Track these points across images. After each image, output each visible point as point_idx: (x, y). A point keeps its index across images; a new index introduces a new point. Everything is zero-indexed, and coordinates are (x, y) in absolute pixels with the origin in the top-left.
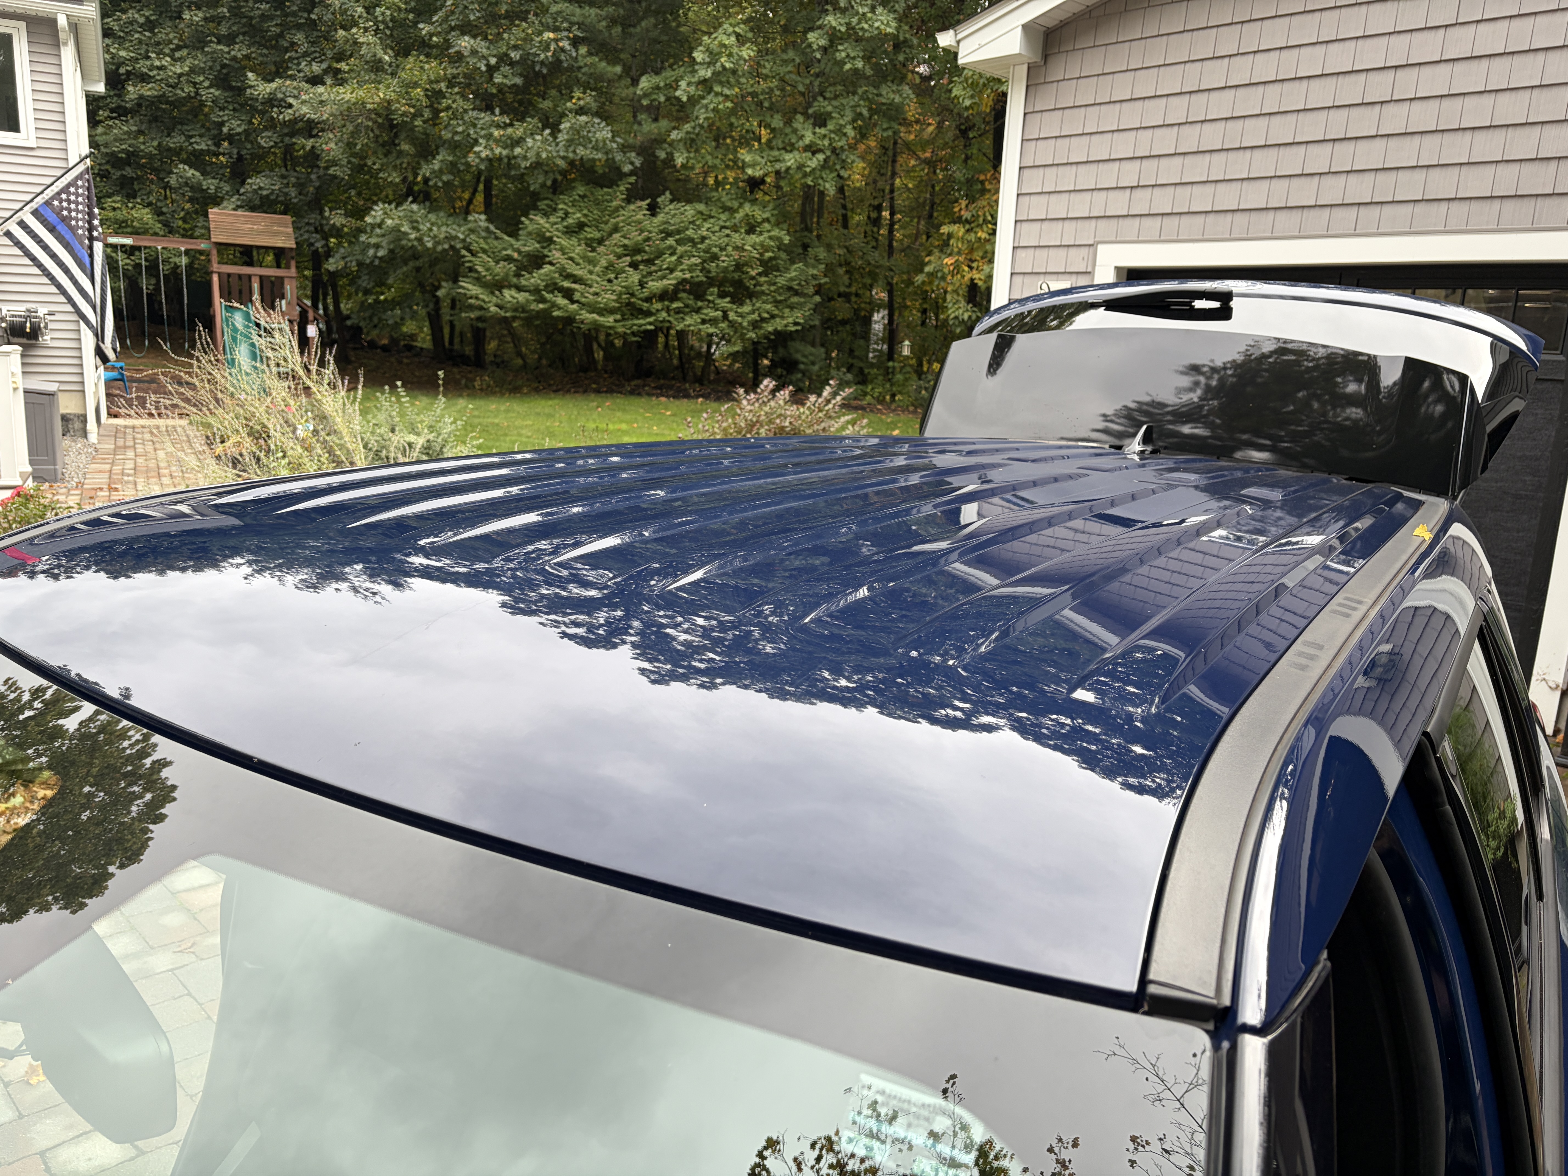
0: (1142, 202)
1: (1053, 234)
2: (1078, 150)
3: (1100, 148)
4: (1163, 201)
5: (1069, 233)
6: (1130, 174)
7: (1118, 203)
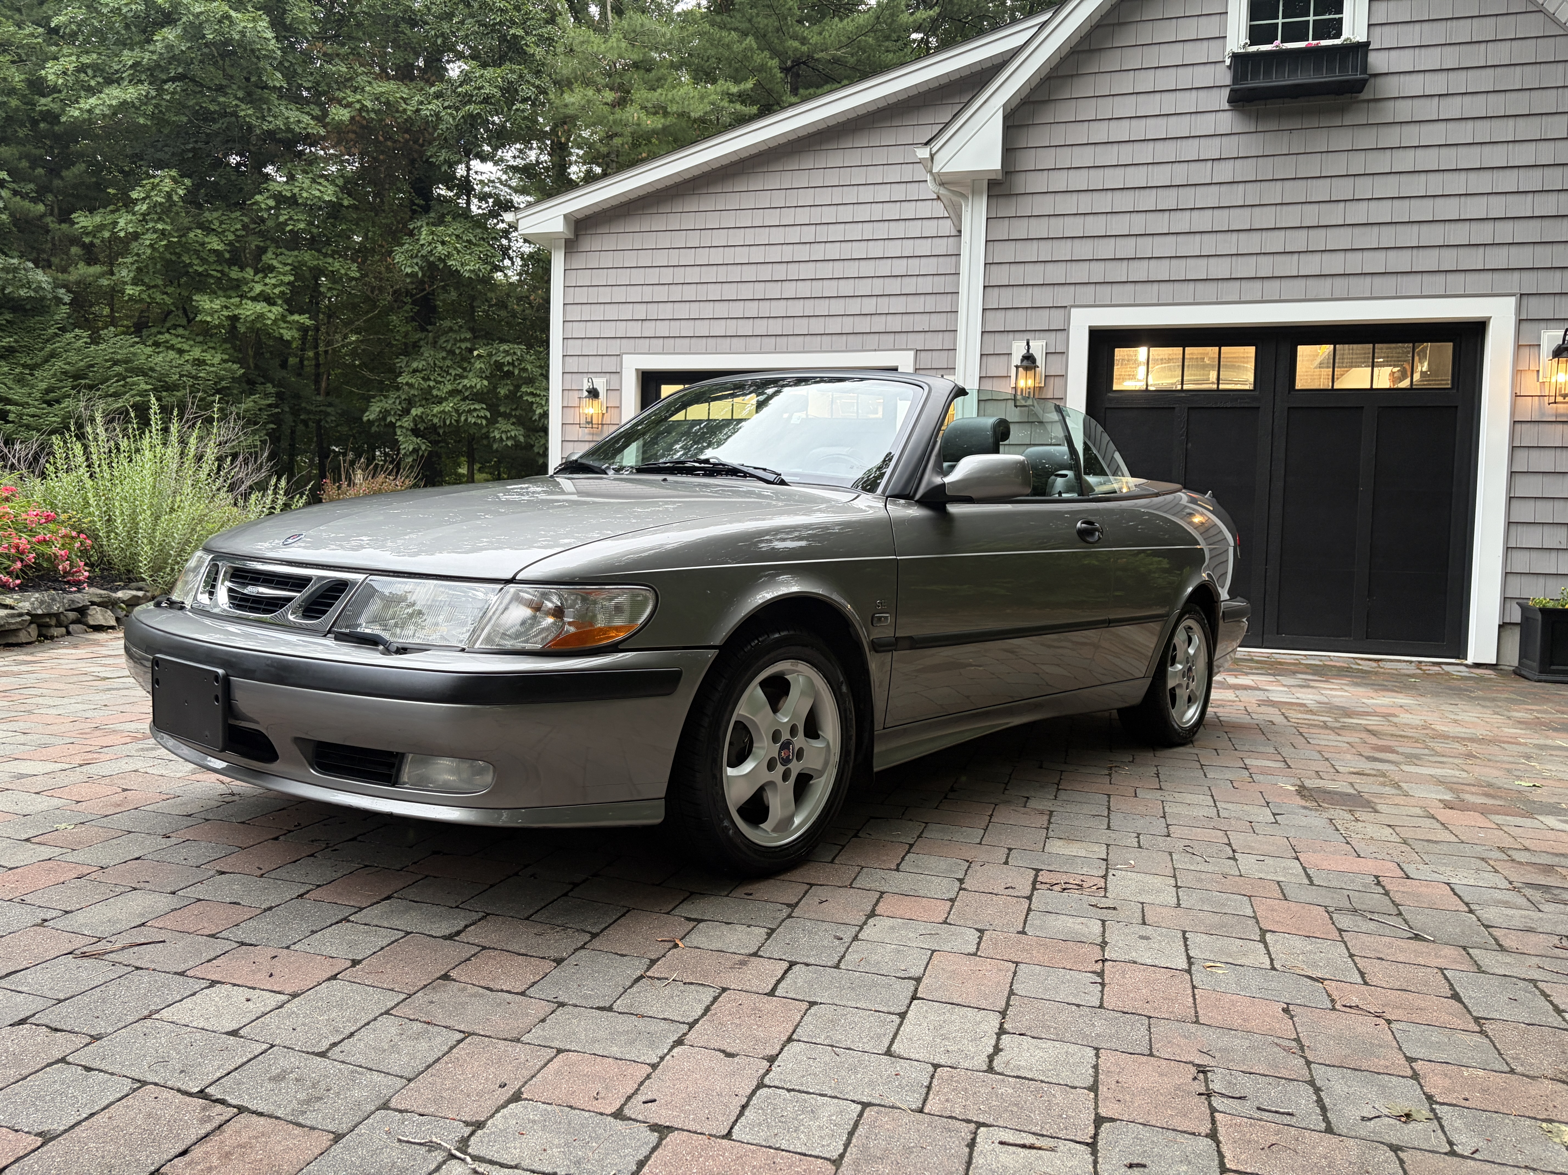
0: (649, 329)
1: (591, 347)
2: (605, 295)
3: (619, 295)
4: (663, 329)
5: (602, 347)
6: (640, 312)
7: (635, 329)
